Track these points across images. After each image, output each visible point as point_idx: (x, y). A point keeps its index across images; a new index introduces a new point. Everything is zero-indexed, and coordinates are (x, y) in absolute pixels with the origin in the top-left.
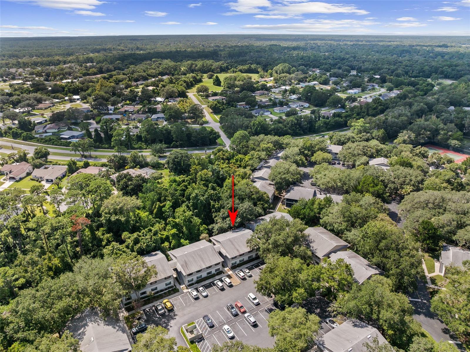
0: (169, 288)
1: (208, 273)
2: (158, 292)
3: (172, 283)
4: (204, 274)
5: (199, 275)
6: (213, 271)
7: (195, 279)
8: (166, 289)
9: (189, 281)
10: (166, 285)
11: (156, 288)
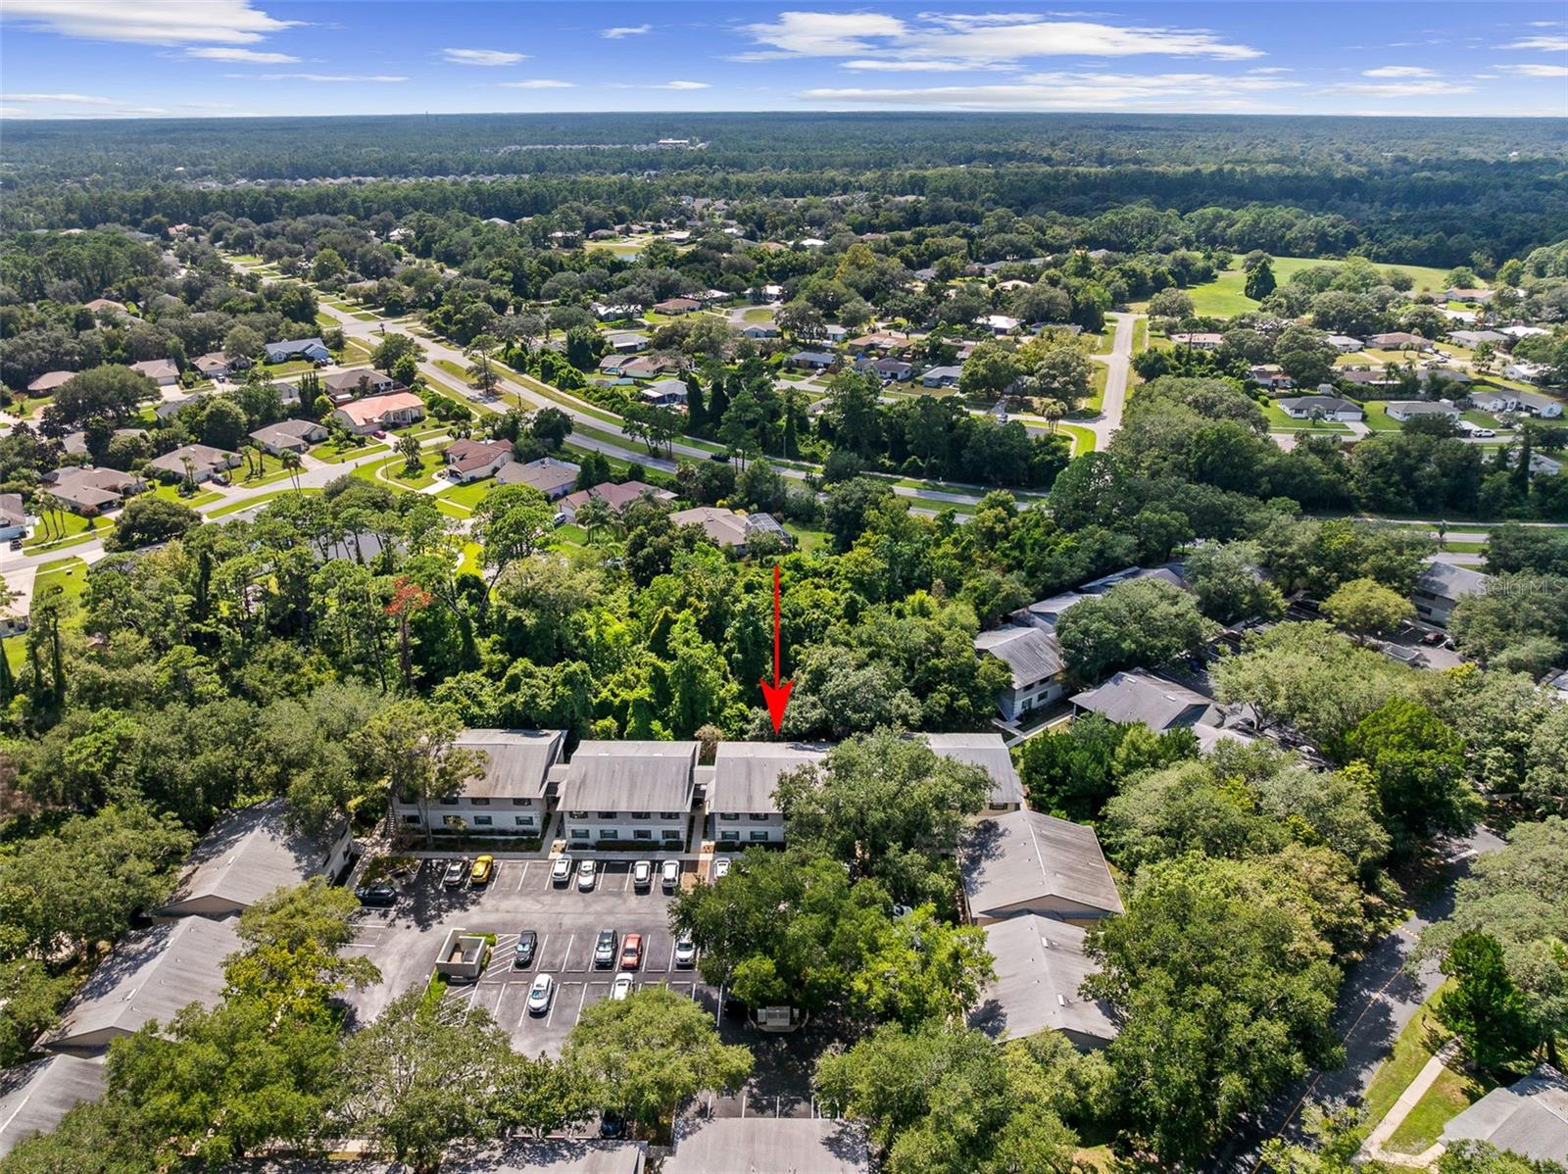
0: (525, 832)
1: (639, 834)
2: (492, 832)
3: (535, 821)
4: (626, 831)
5: (609, 826)
6: (657, 832)
7: (595, 836)
8: (516, 833)
9: (575, 834)
10: (519, 821)
11: (488, 821)
